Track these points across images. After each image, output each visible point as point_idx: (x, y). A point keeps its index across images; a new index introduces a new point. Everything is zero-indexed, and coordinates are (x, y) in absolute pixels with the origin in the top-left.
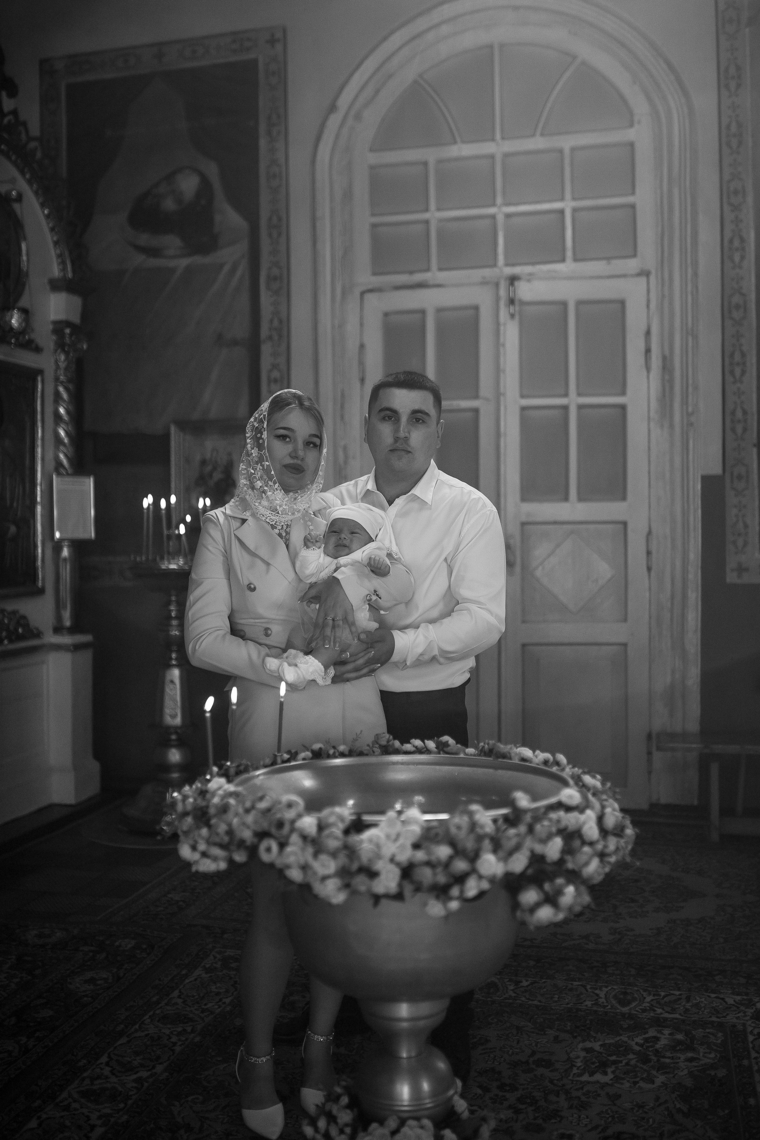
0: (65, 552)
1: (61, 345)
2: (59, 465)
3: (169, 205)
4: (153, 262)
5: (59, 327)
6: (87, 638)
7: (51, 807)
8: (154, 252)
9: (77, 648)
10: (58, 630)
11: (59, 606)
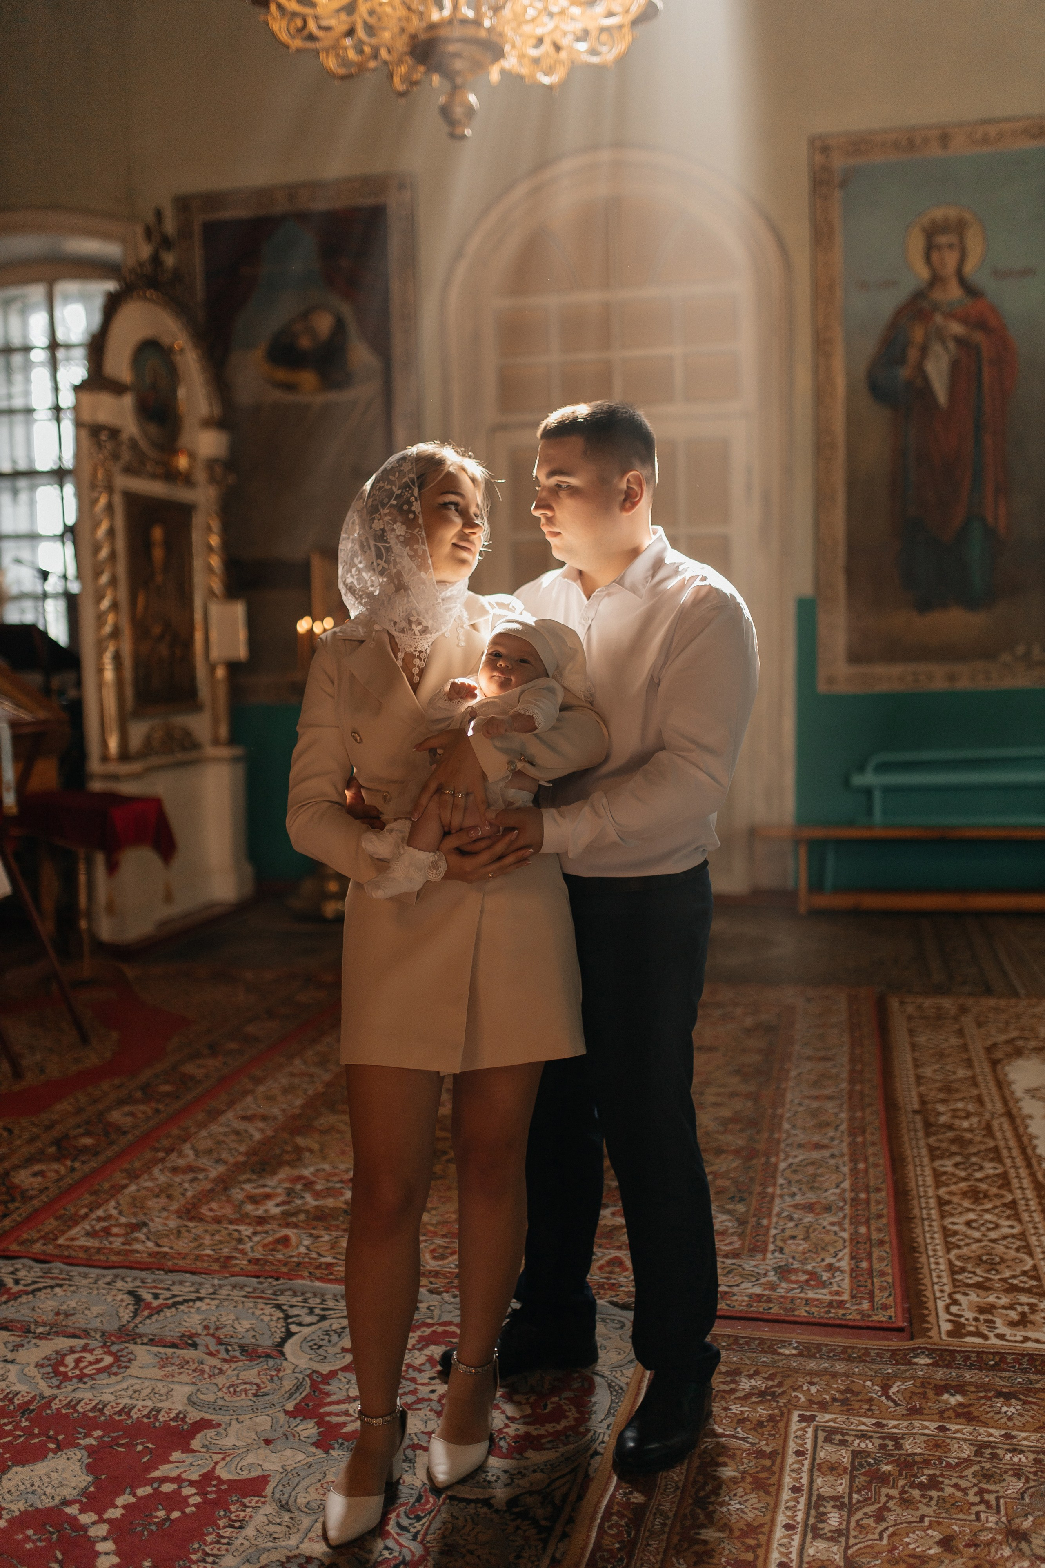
0: (220, 673)
1: (212, 479)
2: (212, 593)
3: (305, 342)
4: (290, 398)
5: (211, 464)
6: (238, 751)
7: (211, 906)
8: (290, 387)
9: (235, 760)
10: (216, 742)
11: (216, 722)
